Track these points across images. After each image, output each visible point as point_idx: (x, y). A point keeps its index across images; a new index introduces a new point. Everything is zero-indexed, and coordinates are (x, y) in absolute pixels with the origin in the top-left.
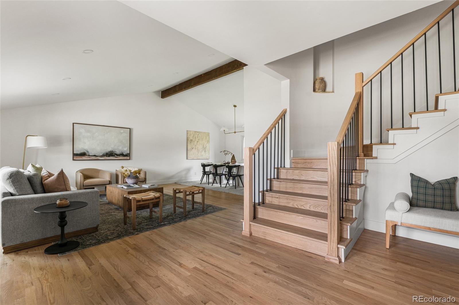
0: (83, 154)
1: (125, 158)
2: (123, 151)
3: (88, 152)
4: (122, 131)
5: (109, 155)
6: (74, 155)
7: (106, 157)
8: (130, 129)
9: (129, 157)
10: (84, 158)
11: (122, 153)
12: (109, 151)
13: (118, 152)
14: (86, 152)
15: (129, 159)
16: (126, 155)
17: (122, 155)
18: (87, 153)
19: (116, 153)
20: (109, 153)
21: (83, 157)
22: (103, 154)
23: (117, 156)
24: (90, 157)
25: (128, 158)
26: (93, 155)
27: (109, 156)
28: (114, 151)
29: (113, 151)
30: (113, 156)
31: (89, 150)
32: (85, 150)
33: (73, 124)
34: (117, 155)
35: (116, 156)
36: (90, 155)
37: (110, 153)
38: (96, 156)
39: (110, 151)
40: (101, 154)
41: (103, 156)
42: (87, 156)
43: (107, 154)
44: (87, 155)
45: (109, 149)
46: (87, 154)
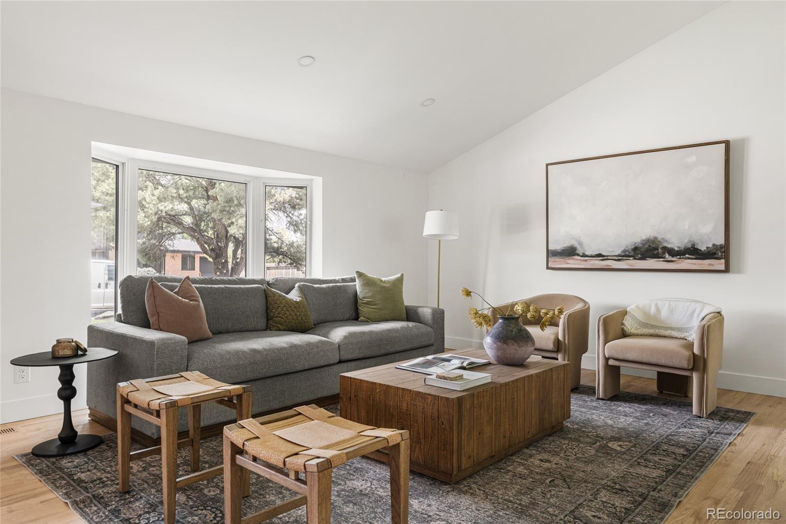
0: (570, 252)
1: (706, 264)
2: (696, 239)
3: (581, 244)
4: (691, 156)
5: (642, 254)
6: (551, 254)
7: (635, 259)
8: (727, 143)
9: (723, 261)
10: (572, 262)
11: (694, 245)
12: (644, 237)
13: (676, 243)
14: (576, 245)
15: (723, 267)
16: (710, 254)
17: (693, 252)
18: (578, 247)
19: (669, 246)
20: (644, 245)
21: (569, 261)
22: (623, 249)
23: (670, 258)
24: (586, 261)
25: (720, 264)
26: (594, 254)
27: (643, 258)
28: (660, 237)
29: (656, 238)
30: (657, 257)
31: (584, 240)
32: (573, 238)
33: (547, 165)
34: (673, 253)
35: (667, 256)
36: (587, 253)
37: (646, 246)
38: (604, 256)
39: (648, 241)
40: (618, 252)
41: (624, 256)
42: (579, 258)
43: (636, 249)
44: (578, 255)
45: (641, 234)
46: (580, 251)
